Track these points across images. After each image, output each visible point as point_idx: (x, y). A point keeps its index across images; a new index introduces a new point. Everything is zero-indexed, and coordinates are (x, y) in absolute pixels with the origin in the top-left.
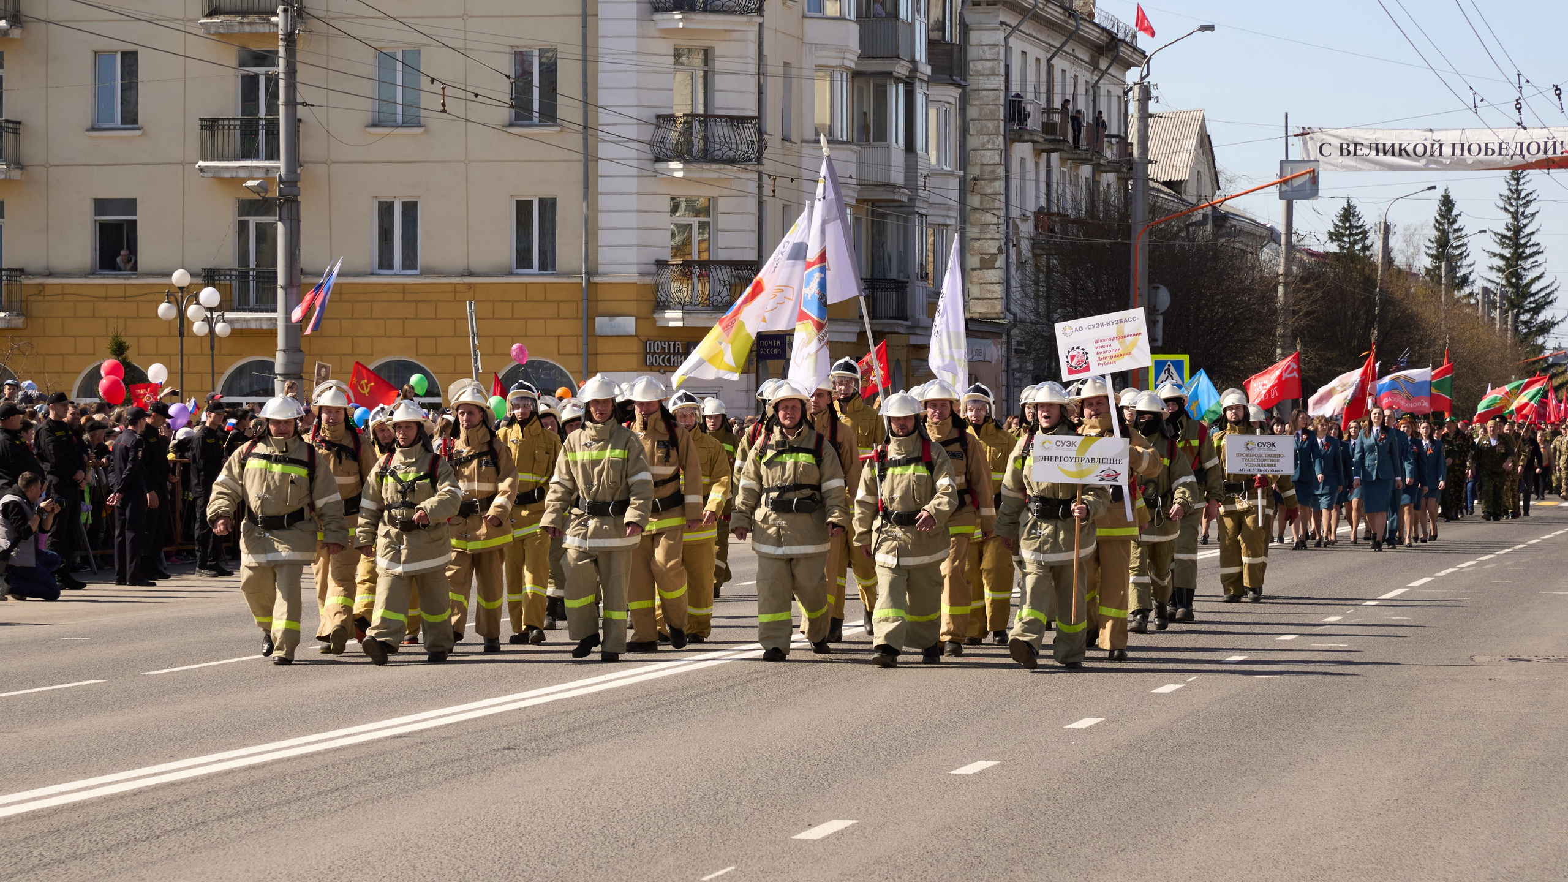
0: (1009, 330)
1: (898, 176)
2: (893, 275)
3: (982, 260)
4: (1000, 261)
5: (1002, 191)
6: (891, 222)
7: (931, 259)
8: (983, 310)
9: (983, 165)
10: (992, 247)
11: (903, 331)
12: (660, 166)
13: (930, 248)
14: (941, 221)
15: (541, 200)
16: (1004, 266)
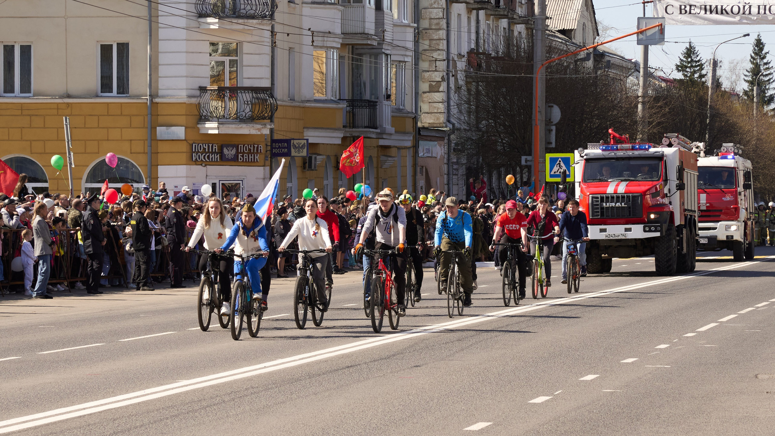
0: (449, 135)
1: (370, 27)
2: (367, 96)
3: (430, 86)
4: (443, 87)
5: (445, 37)
6: (366, 59)
7: (394, 85)
8: (431, 121)
9: (431, 19)
10: (437, 77)
11: (374, 136)
12: (202, 20)
13: (394, 77)
14: (401, 59)
15: (118, 44)
16: (446, 90)
